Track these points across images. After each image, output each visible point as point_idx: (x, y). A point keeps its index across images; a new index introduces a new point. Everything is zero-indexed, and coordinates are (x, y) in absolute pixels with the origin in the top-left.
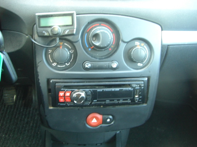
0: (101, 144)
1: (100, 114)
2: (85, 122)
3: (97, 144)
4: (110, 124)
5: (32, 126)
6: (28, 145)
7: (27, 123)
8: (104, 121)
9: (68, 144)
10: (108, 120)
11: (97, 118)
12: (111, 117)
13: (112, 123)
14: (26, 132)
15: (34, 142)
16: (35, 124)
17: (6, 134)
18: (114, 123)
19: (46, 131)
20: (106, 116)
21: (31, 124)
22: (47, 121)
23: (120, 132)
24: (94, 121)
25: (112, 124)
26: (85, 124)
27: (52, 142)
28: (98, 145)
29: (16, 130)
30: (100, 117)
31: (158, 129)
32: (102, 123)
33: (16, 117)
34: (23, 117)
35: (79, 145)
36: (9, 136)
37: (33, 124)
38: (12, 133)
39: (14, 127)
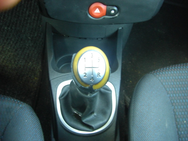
0: (102, 39)
1: (104, 4)
2: (87, 12)
3: (97, 39)
4: (114, 17)
5: (34, 19)
6: (30, 37)
7: (29, 16)
8: (108, 13)
9: (68, 36)
10: (113, 12)
11: (100, 9)
12: (116, 8)
13: (116, 15)
14: (28, 25)
15: (36, 35)
16: (36, 18)
17: (8, 27)
18: (119, 15)
19: (46, 23)
20: (110, 7)
21: (33, 17)
22: (46, 9)
23: (122, 28)
24: (97, 11)
25: (116, 17)
26: (87, 14)
27: (53, 34)
28: (99, 39)
29: (18, 22)
30: (104, 7)
31: (159, 30)
32: (105, 15)
33: (18, 10)
34: (25, 10)
35: (80, 38)
36: (11, 28)
37: (35, 17)
38: (14, 26)
39: (16, 19)
